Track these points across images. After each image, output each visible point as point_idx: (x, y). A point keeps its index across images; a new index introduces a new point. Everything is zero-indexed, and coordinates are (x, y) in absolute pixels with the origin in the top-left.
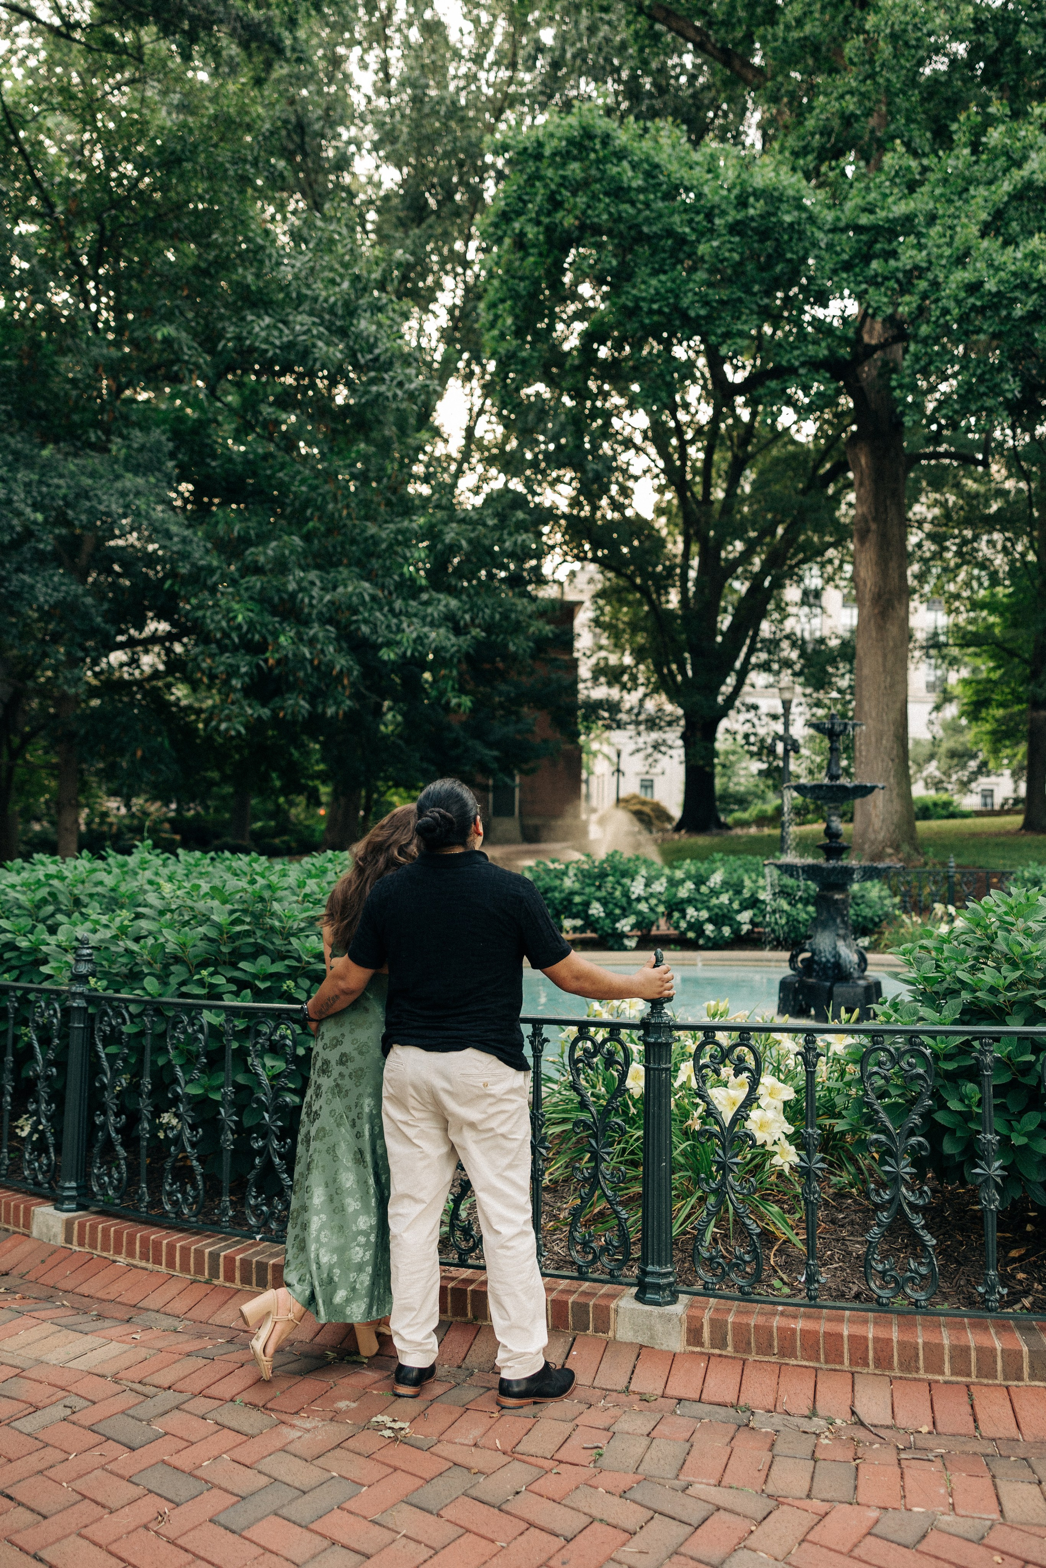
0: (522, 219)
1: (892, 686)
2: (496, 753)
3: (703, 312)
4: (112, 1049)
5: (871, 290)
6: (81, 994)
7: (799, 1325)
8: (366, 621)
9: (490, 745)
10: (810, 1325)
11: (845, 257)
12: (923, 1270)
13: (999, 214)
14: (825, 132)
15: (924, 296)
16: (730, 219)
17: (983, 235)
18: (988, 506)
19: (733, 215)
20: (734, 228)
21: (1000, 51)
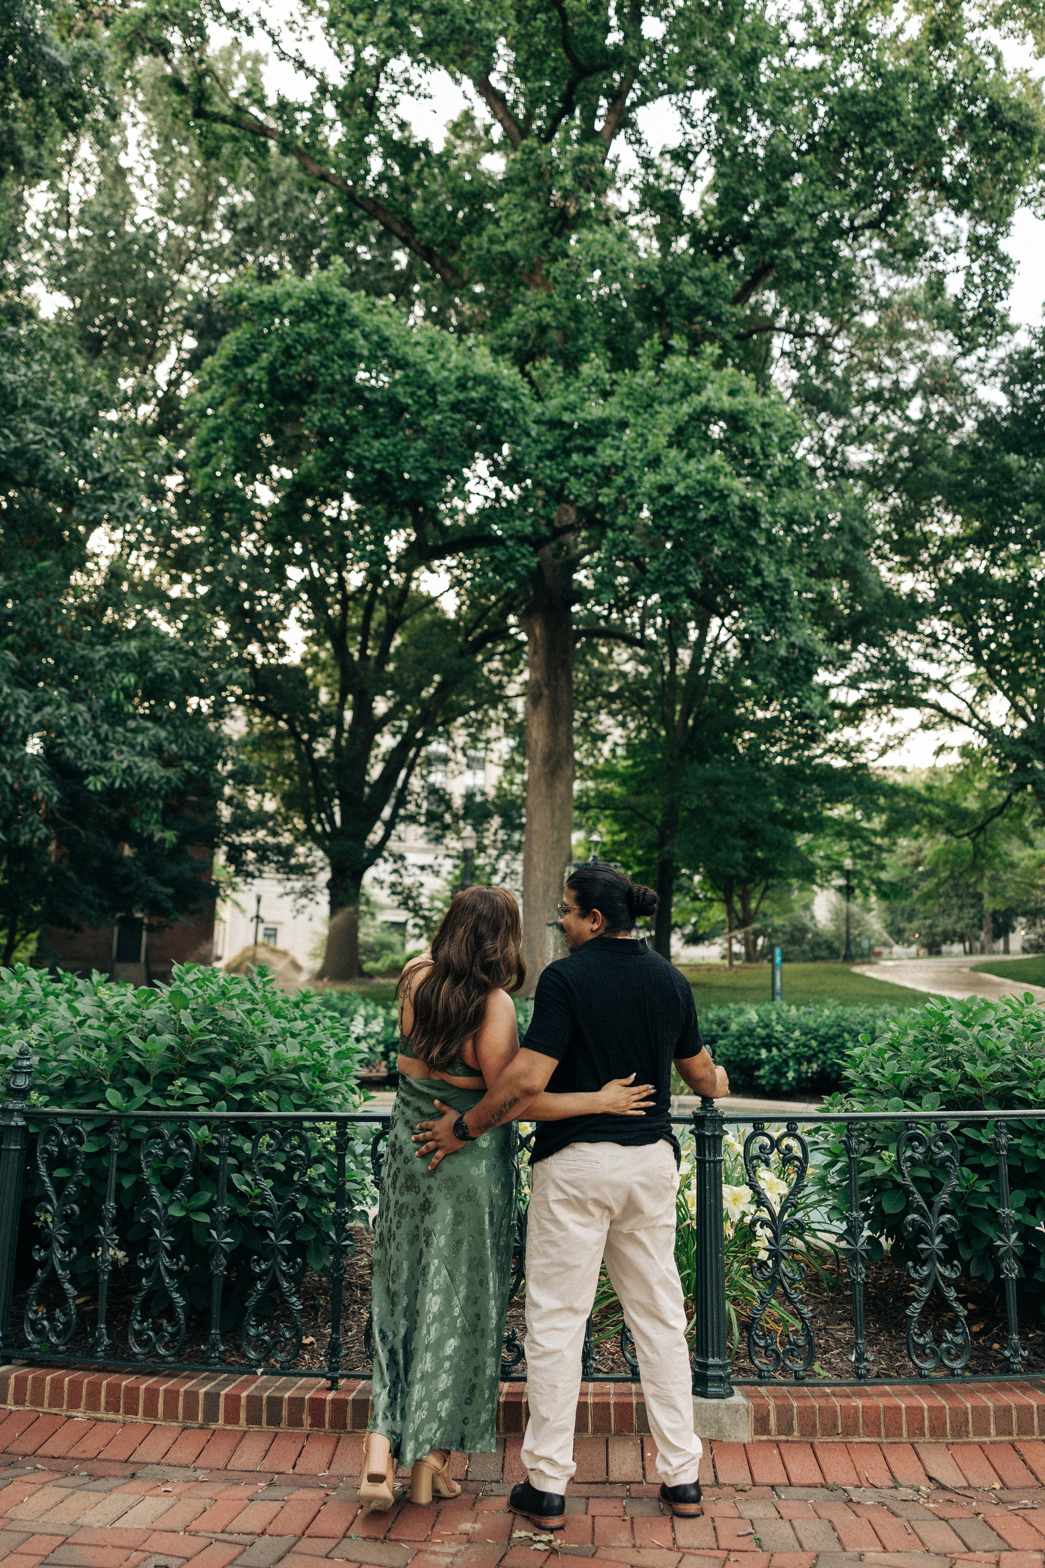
0: (255, 366)
1: (558, 841)
2: (170, 891)
3: (424, 478)
4: (60, 1173)
5: (572, 479)
6: (20, 1111)
7: (858, 1402)
8: (71, 745)
9: (164, 883)
10: (868, 1402)
11: (549, 447)
12: (959, 1340)
13: (680, 430)
14: (523, 336)
15: (621, 491)
16: (451, 398)
17: (670, 446)
18: (610, 684)
19: (456, 395)
20: (455, 407)
21: (666, 294)
